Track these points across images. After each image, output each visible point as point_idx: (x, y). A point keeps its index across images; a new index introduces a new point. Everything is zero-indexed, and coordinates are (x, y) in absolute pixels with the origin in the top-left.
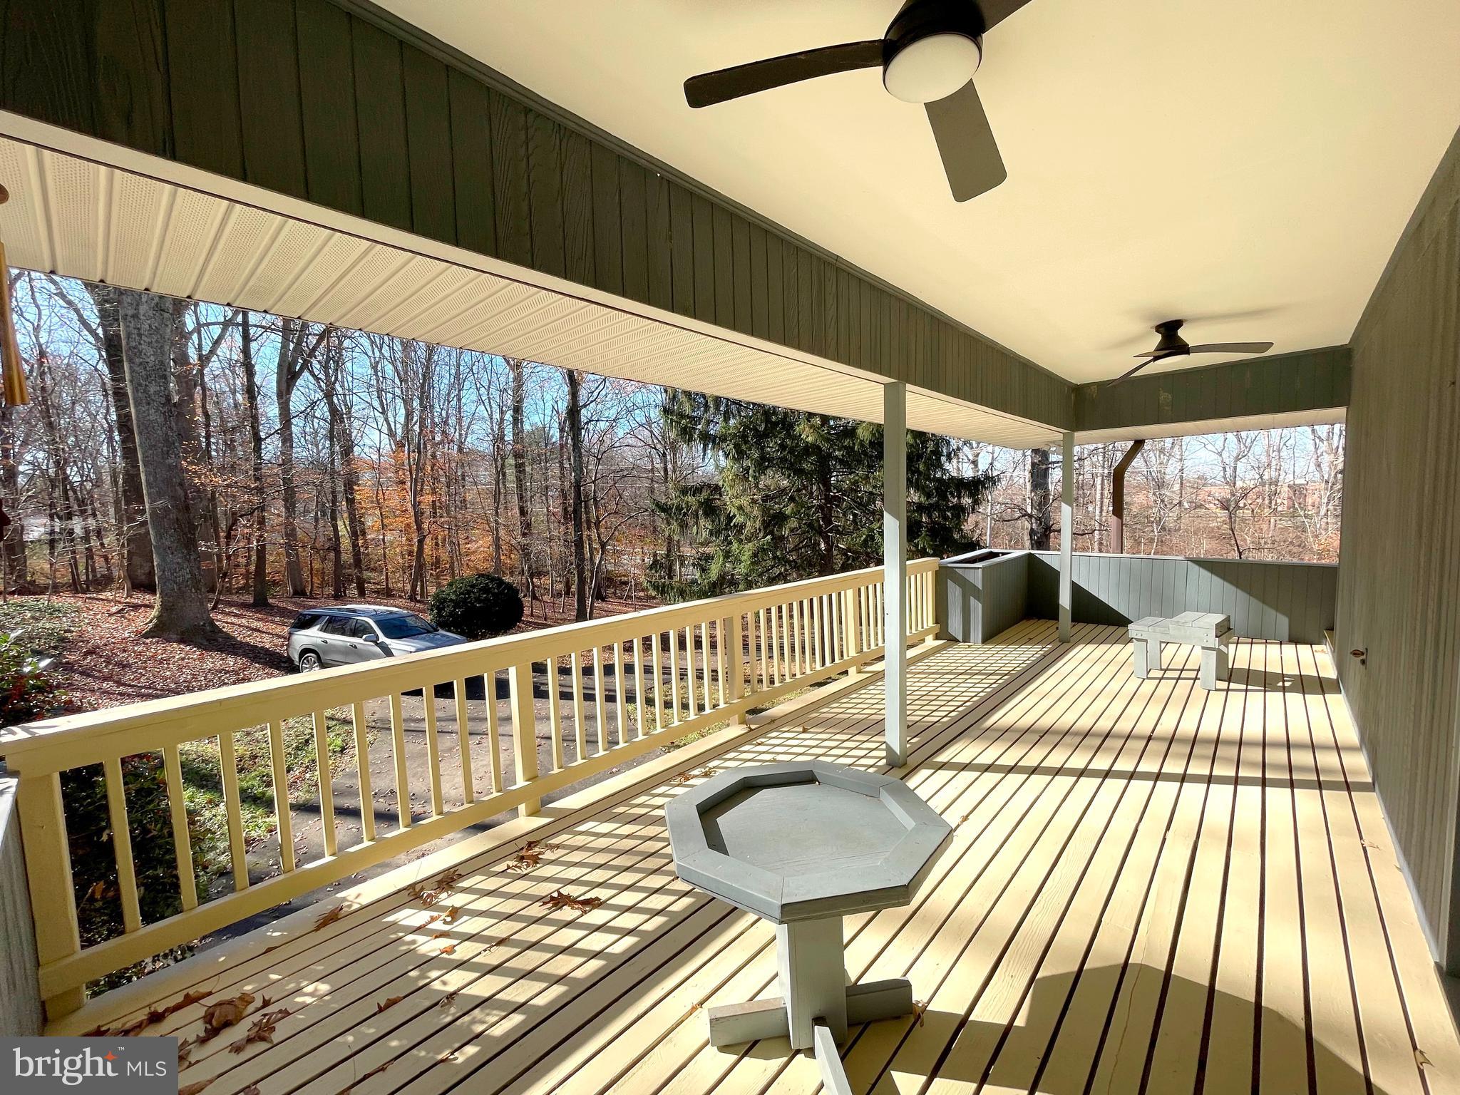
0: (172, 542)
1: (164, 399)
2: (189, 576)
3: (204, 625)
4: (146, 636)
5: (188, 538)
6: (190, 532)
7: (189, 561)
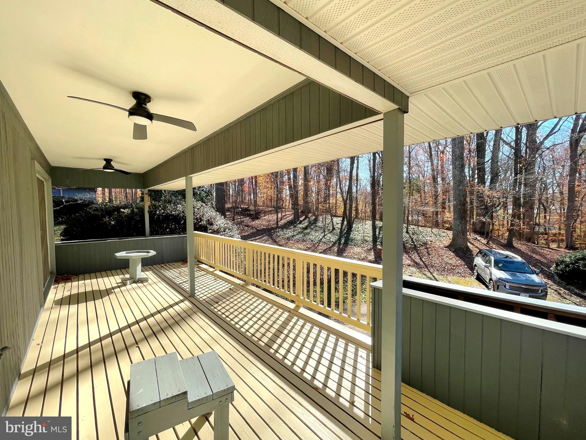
0: (457, 217)
1: (460, 166)
2: (461, 229)
3: (464, 248)
4: (446, 247)
5: (462, 215)
6: (463, 213)
7: (461, 224)
